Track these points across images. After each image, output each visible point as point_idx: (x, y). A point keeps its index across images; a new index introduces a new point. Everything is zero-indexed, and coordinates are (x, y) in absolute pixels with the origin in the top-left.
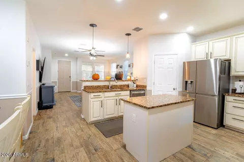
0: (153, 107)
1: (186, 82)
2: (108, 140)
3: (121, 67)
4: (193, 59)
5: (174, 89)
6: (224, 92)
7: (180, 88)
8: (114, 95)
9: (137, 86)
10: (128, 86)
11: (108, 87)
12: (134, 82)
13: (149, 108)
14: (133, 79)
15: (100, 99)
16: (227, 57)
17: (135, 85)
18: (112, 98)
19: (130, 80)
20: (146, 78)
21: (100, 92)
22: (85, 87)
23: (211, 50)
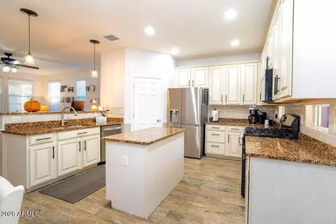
0: (152, 142)
1: (171, 112)
2: (78, 205)
3: (71, 90)
4: (176, 87)
5: (158, 121)
6: (205, 121)
7: (164, 120)
8: (76, 135)
9: (108, 120)
10: (94, 120)
11: (60, 124)
12: (103, 113)
13: (149, 144)
14: (101, 109)
15: (51, 145)
16: (205, 87)
17: (105, 119)
18: (72, 141)
19: (98, 111)
20: (122, 108)
21: (49, 132)
22: (8, 126)
23: (192, 78)
